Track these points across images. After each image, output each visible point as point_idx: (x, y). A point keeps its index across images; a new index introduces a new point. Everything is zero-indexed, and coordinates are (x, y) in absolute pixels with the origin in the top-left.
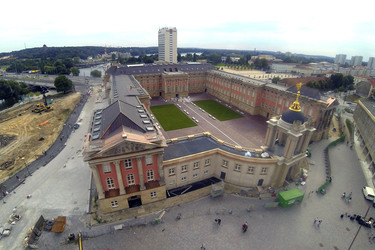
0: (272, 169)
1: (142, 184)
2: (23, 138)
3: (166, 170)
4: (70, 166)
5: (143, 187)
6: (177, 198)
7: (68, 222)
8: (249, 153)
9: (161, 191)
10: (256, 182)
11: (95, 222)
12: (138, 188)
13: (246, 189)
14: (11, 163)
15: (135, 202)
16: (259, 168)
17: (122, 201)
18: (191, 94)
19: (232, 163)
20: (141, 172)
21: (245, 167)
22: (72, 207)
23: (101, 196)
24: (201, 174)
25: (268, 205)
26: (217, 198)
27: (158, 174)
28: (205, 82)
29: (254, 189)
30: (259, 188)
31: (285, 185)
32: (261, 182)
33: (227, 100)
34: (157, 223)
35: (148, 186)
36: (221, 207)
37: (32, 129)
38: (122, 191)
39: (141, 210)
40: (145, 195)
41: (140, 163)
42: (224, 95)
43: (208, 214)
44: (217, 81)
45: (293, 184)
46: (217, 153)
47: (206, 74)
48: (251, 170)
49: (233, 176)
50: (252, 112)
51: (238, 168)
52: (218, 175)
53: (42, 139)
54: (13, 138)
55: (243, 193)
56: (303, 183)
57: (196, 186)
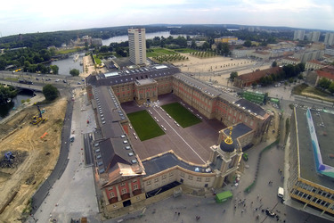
0: (213, 179)
1: (131, 192)
2: (33, 154)
3: (145, 183)
4: (77, 178)
5: (131, 195)
6: (153, 198)
7: (88, 220)
8: (197, 169)
9: (143, 196)
10: (203, 185)
11: (104, 219)
12: (128, 195)
13: (197, 190)
14: (33, 178)
15: (127, 204)
16: (204, 179)
17: (120, 204)
19: (187, 175)
20: (130, 188)
21: (195, 178)
22: (88, 209)
23: (107, 203)
24: (168, 181)
25: (209, 202)
26: (179, 197)
27: (140, 186)
28: (171, 84)
29: (202, 190)
30: (206, 190)
31: (224, 185)
32: (206, 185)
33: (190, 103)
34: (141, 216)
35: (135, 193)
36: (180, 204)
37: (36, 143)
38: (120, 199)
39: (131, 208)
40: (133, 199)
41: (130, 184)
42: (187, 98)
43: (172, 208)
44: (181, 86)
45: (230, 185)
46: (177, 168)
47: (172, 78)
48: (199, 180)
49: (187, 182)
50: (209, 116)
51: (190, 178)
52: (179, 180)
53: (48, 154)
54: (25, 154)
55: (195, 193)
56: (237, 184)
57: (165, 188)
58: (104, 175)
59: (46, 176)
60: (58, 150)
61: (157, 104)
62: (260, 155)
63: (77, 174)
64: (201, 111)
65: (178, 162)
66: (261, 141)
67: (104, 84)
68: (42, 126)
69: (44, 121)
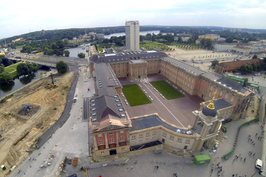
0: (192, 141)
1: (117, 143)
2: (44, 108)
3: (131, 136)
4: (75, 128)
5: (118, 145)
6: (136, 151)
7: (79, 160)
8: (179, 130)
9: (127, 148)
10: (182, 147)
11: (92, 161)
12: (115, 145)
13: (176, 150)
14: (41, 124)
15: (113, 152)
16: (184, 140)
17: (107, 152)
18: (149, 76)
19: (168, 135)
20: (117, 138)
21: (176, 138)
22: (80, 152)
23: (96, 149)
24: (151, 139)
26: (159, 154)
27: (126, 139)
28: (159, 66)
29: (181, 151)
30: (185, 151)
31: (202, 150)
32: (186, 147)
33: (175, 82)
34: (124, 164)
35: (121, 144)
36: (160, 159)
37: (48, 101)
38: (107, 147)
39: (116, 157)
40: (119, 149)
41: (117, 134)
42: (172, 77)
43: (152, 162)
44: (168, 67)
45: (208, 151)
46: (160, 128)
47: (160, 60)
48: (179, 140)
49: (168, 141)
50: (191, 93)
51: (172, 138)
52: (161, 140)
53: (55, 109)
54: (38, 108)
55: (174, 152)
56: (215, 151)
57: (147, 145)
58: (96, 123)
59: (52, 124)
60: (63, 107)
61: (146, 80)
62: (239, 129)
63: (75, 125)
64: (184, 89)
65: (161, 123)
66: (240, 118)
67: (103, 61)
68: (53, 90)
69: (55, 87)
